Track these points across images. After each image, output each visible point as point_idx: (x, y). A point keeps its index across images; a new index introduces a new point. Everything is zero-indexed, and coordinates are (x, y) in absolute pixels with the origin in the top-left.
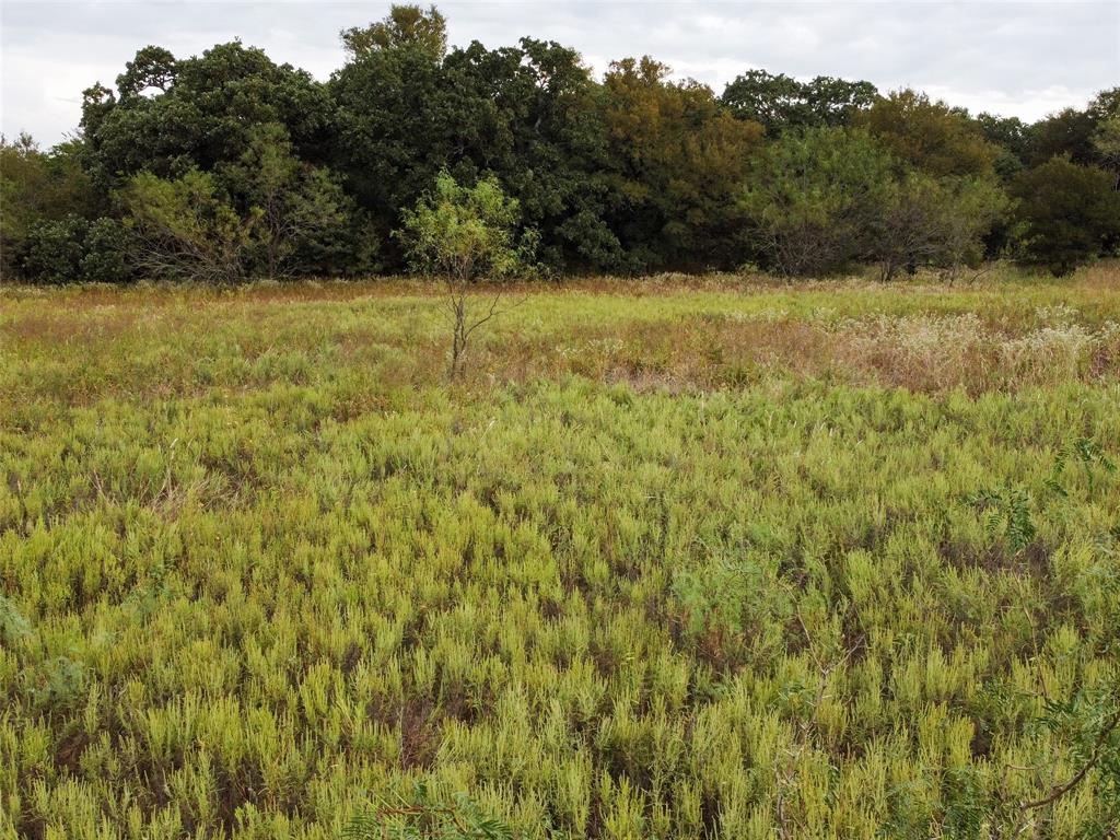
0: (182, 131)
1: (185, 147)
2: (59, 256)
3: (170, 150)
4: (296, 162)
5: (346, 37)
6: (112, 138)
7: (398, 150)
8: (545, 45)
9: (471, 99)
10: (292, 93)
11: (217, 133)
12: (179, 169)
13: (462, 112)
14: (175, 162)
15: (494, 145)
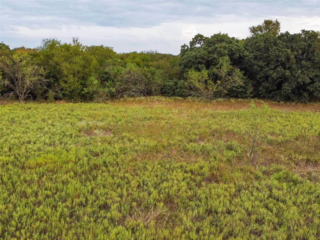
0: (203, 59)
1: (203, 62)
2: (170, 89)
3: (200, 63)
4: (231, 67)
5: (251, 29)
6: (186, 59)
7: (261, 63)
8: (309, 31)
9: (284, 49)
10: (232, 47)
11: (212, 59)
12: (201, 68)
13: (280, 54)
14: (200, 66)
15: (289, 63)
